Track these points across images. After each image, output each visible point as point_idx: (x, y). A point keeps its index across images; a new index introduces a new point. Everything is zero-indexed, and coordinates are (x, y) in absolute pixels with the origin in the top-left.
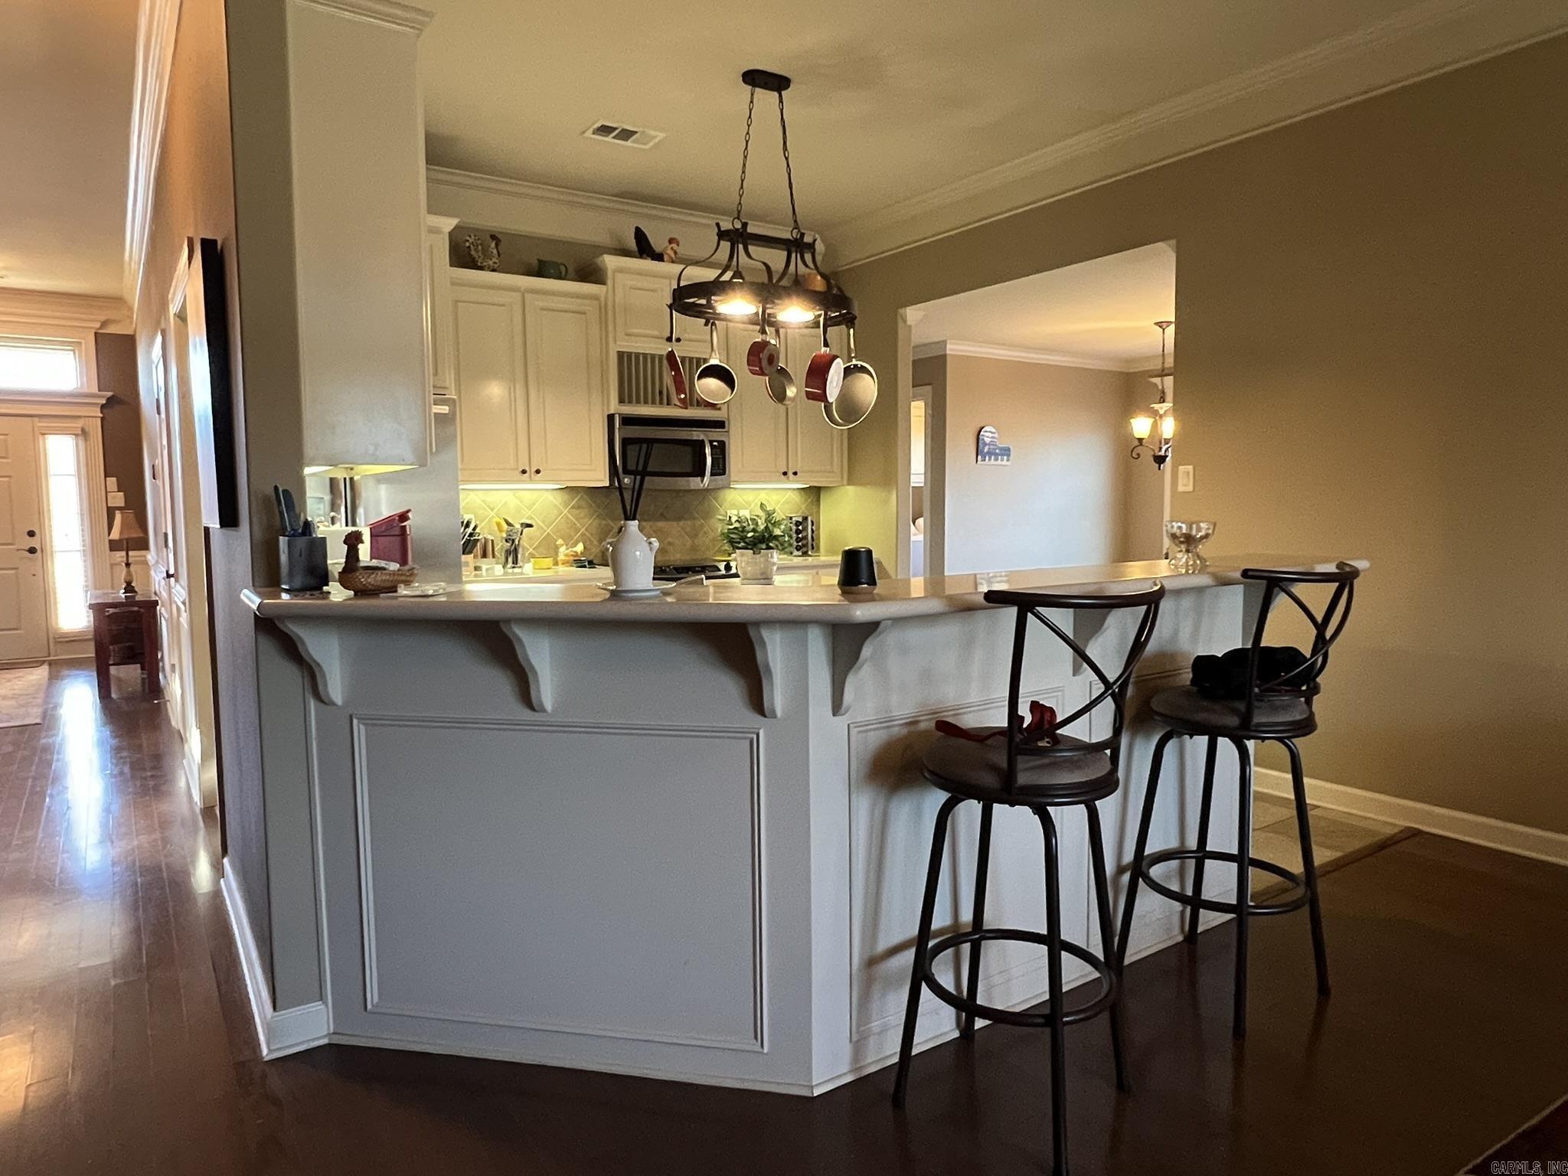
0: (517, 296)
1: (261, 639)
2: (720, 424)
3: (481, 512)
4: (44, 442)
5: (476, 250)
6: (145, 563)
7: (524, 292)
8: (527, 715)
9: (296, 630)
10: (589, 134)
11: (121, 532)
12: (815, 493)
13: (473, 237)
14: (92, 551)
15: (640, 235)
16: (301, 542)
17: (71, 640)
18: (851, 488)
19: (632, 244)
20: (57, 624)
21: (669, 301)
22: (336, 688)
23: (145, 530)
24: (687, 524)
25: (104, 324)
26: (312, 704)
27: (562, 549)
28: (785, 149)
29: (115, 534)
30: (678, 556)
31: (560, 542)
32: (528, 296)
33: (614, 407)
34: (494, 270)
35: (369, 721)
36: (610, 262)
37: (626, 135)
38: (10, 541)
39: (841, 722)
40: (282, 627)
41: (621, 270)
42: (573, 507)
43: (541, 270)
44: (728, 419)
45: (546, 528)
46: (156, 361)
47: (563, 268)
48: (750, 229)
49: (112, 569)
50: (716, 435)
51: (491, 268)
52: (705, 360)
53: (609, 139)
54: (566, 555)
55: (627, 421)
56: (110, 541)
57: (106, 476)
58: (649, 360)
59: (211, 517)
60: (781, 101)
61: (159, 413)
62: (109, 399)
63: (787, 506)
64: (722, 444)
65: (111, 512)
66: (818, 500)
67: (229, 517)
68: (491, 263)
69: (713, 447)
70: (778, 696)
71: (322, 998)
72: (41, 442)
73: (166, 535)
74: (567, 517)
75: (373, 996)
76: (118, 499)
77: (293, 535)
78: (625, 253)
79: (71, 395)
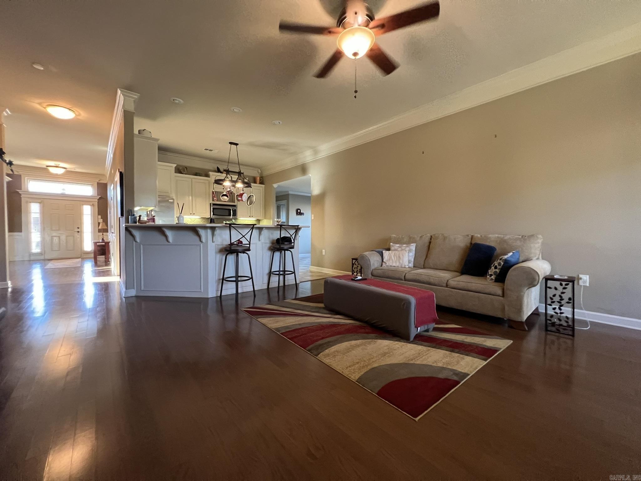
0: (190, 179)
1: (126, 231)
2: (235, 206)
4: (83, 207)
5: (182, 170)
6: (107, 236)
7: (192, 179)
8: (167, 243)
9: (131, 229)
10: (203, 150)
11: (102, 227)
13: (181, 168)
14: (93, 233)
15: (218, 168)
16: (133, 217)
17: (88, 253)
18: (265, 220)
19: (217, 170)
20: (84, 249)
21: (214, 182)
22: (138, 239)
23: (108, 227)
25: (99, 180)
26: (134, 242)
28: (238, 156)
29: (100, 227)
32: (193, 179)
33: (211, 202)
34: (186, 174)
35: (143, 245)
36: (211, 173)
37: (211, 150)
38: (72, 229)
39: (214, 244)
40: (129, 229)
41: (213, 175)
43: (196, 174)
44: (237, 205)
46: (112, 189)
47: (201, 174)
48: (230, 170)
49: (98, 237)
50: (234, 208)
52: (223, 193)
53: (208, 151)
55: (214, 204)
56: (98, 229)
57: (98, 215)
58: (218, 193)
59: (119, 215)
60: (237, 147)
61: (112, 200)
62: (100, 198)
64: (235, 210)
65: (99, 224)
66: (259, 222)
67: (122, 215)
69: (233, 211)
70: (203, 239)
71: (134, 289)
72: (82, 207)
73: (112, 226)
75: (142, 288)
76: (101, 221)
77: (132, 215)
78: (215, 171)
79: (90, 196)
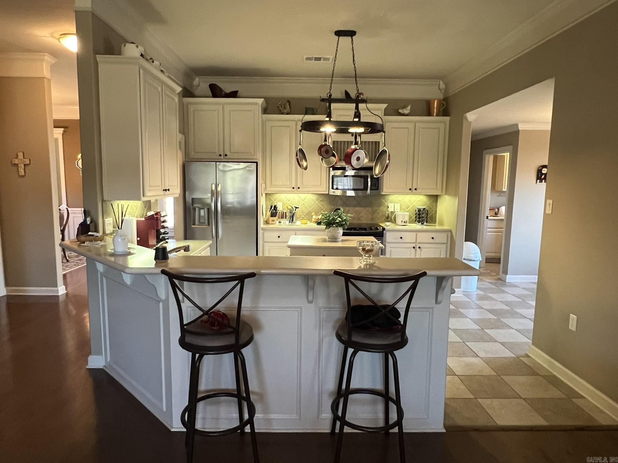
0: (294, 123)
3: (285, 201)
5: (282, 107)
7: (297, 121)
10: (304, 61)
12: (435, 198)
13: (280, 102)
15: (346, 92)
19: (345, 97)
24: (370, 209)
27: (314, 217)
30: (365, 222)
31: (313, 214)
32: (299, 123)
37: (317, 59)
42: (320, 201)
43: (307, 112)
45: (309, 208)
47: (315, 110)
51: (286, 113)
53: (313, 61)
54: (315, 219)
55: (335, 168)
63: (420, 202)
66: (437, 201)
68: (286, 111)
71: (102, 355)
74: (318, 204)
75: (108, 359)
